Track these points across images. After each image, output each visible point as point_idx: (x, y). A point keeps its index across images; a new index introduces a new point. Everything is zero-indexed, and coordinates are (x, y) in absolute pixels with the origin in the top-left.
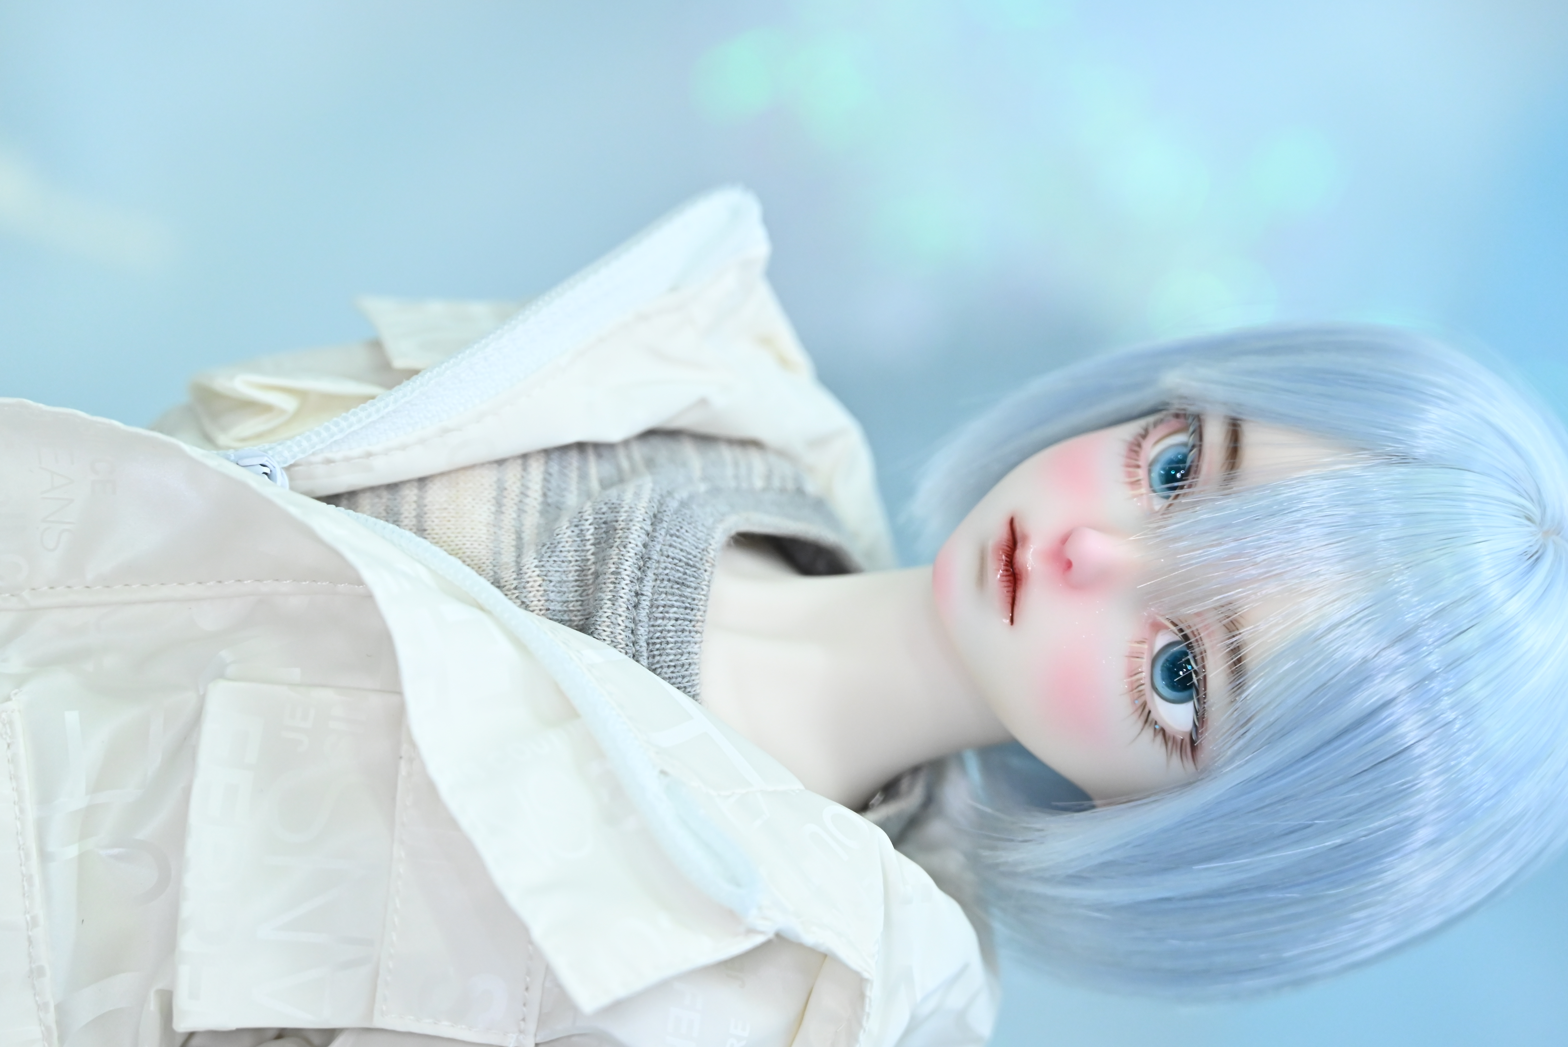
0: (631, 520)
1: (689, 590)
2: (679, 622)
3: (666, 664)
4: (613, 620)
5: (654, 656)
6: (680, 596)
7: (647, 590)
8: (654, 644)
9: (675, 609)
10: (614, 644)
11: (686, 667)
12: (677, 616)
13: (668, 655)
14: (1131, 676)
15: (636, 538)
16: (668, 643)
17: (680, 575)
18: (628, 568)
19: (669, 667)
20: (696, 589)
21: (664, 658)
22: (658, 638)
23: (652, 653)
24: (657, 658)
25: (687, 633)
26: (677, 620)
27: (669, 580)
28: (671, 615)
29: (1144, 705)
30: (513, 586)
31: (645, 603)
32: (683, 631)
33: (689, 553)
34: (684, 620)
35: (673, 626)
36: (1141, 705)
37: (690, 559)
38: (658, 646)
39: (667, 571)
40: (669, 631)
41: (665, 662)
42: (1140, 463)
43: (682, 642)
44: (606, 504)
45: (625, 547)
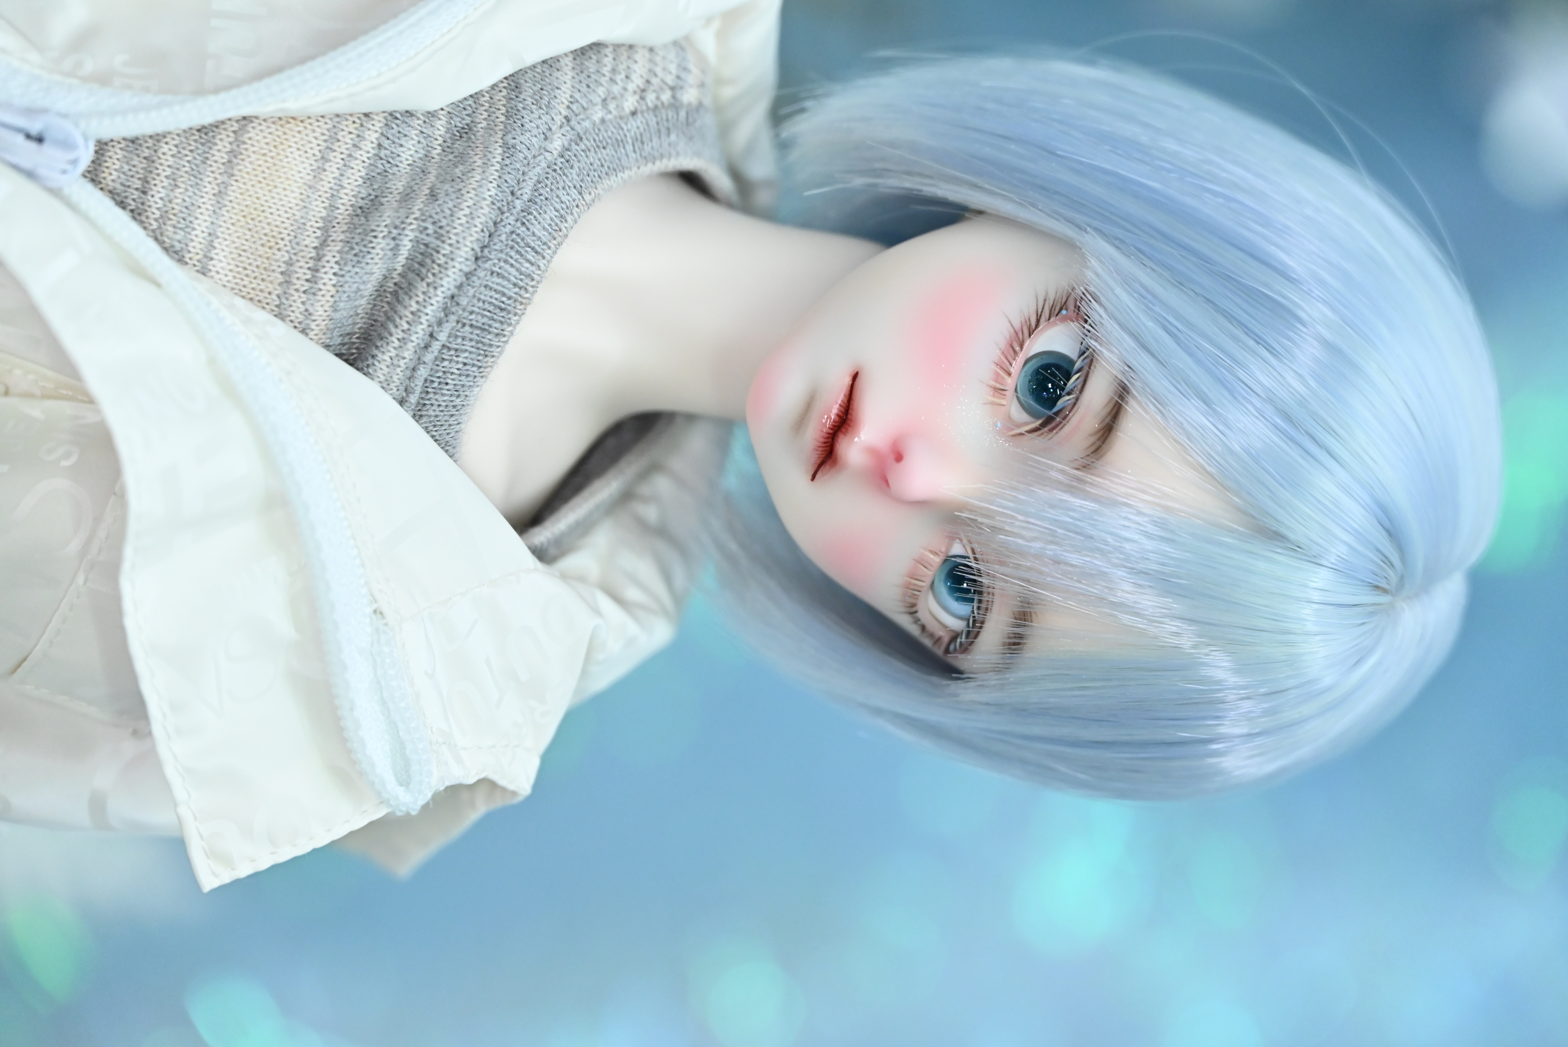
0: (452, 259)
1: (489, 337)
2: (467, 367)
3: (437, 403)
4: (395, 362)
5: (428, 392)
6: (478, 342)
7: (443, 337)
8: (433, 382)
9: (466, 354)
11: (458, 408)
12: (465, 361)
13: (443, 395)
16: (447, 384)
17: (485, 320)
18: (432, 310)
19: (439, 406)
20: (497, 335)
21: (437, 397)
22: (439, 377)
23: (426, 389)
24: (431, 395)
25: (471, 379)
26: (465, 364)
27: (471, 326)
28: (460, 359)
31: (436, 346)
32: (467, 376)
33: (504, 294)
34: (473, 365)
35: (458, 369)
37: (503, 302)
38: (435, 385)
39: (473, 317)
40: (452, 373)
41: (436, 400)
43: (463, 386)
45: (435, 288)
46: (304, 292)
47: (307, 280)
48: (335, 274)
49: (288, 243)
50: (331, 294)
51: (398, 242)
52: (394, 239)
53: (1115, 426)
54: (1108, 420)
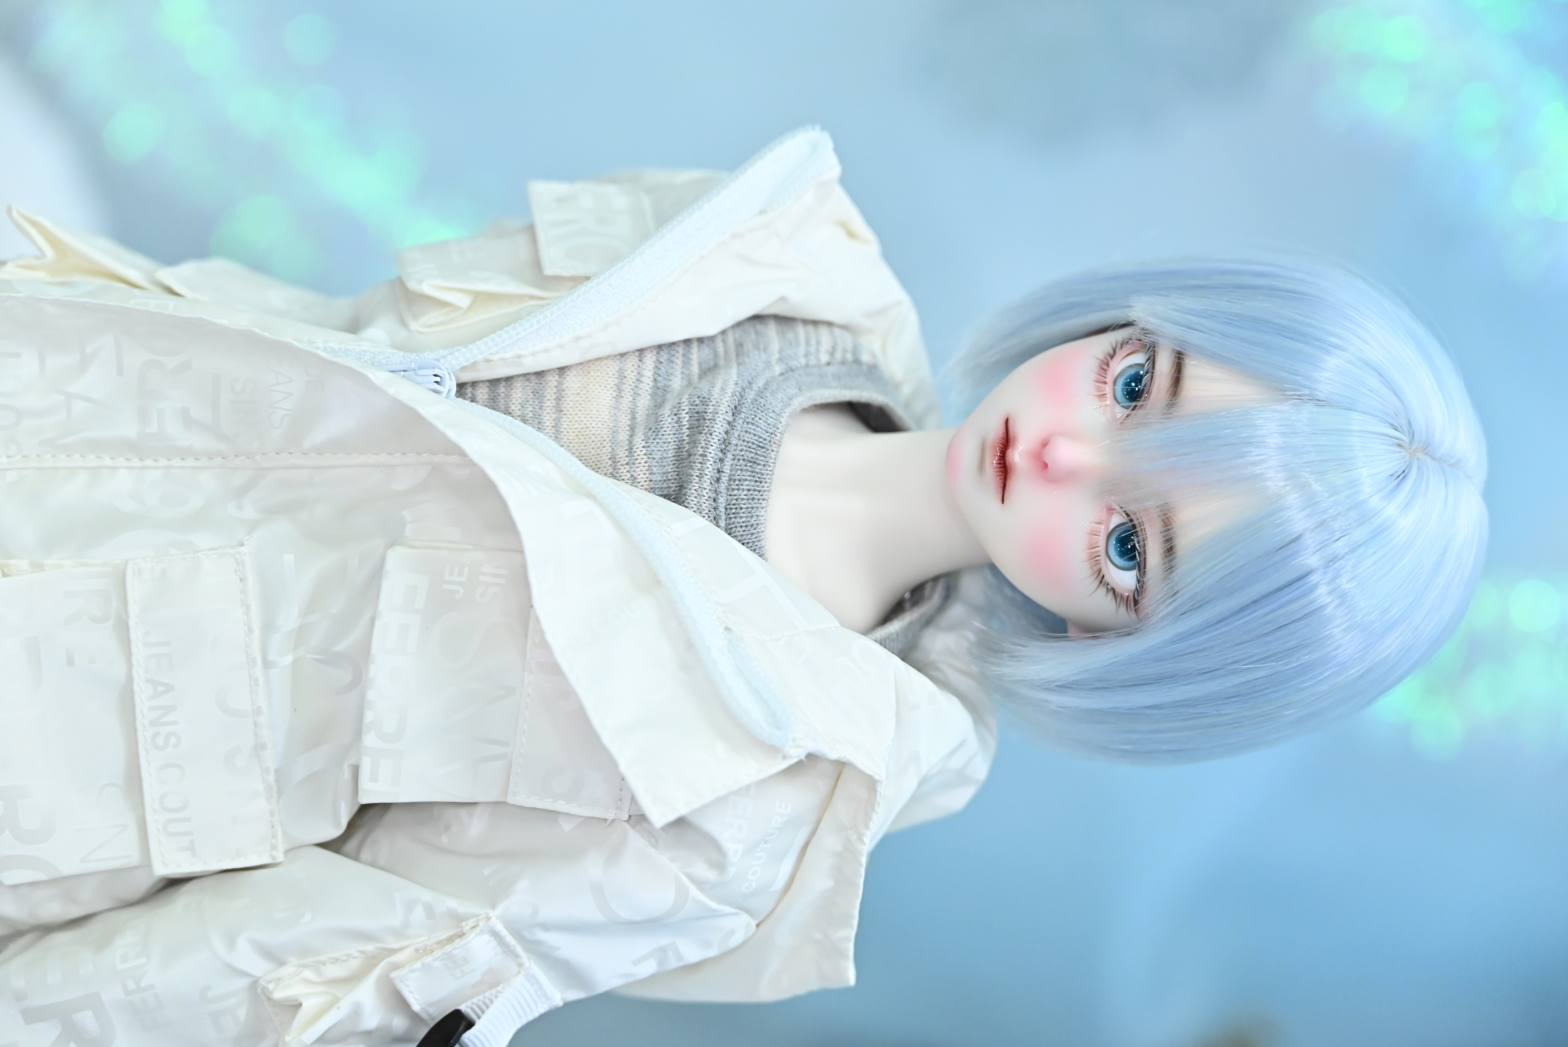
0: (717, 413)
1: (759, 467)
2: (751, 492)
3: (739, 525)
4: (700, 492)
5: (730, 518)
6: (752, 472)
7: (727, 469)
8: (731, 509)
9: (747, 482)
10: (699, 511)
11: (755, 526)
12: (749, 488)
13: (742, 517)
14: (1091, 549)
15: (719, 428)
16: (741, 509)
17: (753, 455)
18: (713, 451)
19: (741, 527)
20: (764, 465)
21: (738, 520)
22: (734, 504)
23: (729, 516)
24: (733, 520)
25: (756, 501)
26: (749, 490)
27: (744, 460)
28: (744, 487)
29: (1100, 571)
30: (626, 462)
31: (725, 479)
32: (753, 499)
33: (760, 437)
34: (755, 490)
35: (746, 495)
36: (1097, 571)
37: (761, 442)
38: (734, 511)
39: (743, 453)
40: (743, 499)
41: (738, 523)
42: (1107, 380)
43: (752, 508)
44: (699, 397)
45: (711, 434)
46: (627, 464)
47: (626, 456)
48: (643, 447)
49: (609, 442)
50: (644, 461)
51: (678, 416)
52: (675, 415)
53: (1181, 376)
54: (1176, 375)
